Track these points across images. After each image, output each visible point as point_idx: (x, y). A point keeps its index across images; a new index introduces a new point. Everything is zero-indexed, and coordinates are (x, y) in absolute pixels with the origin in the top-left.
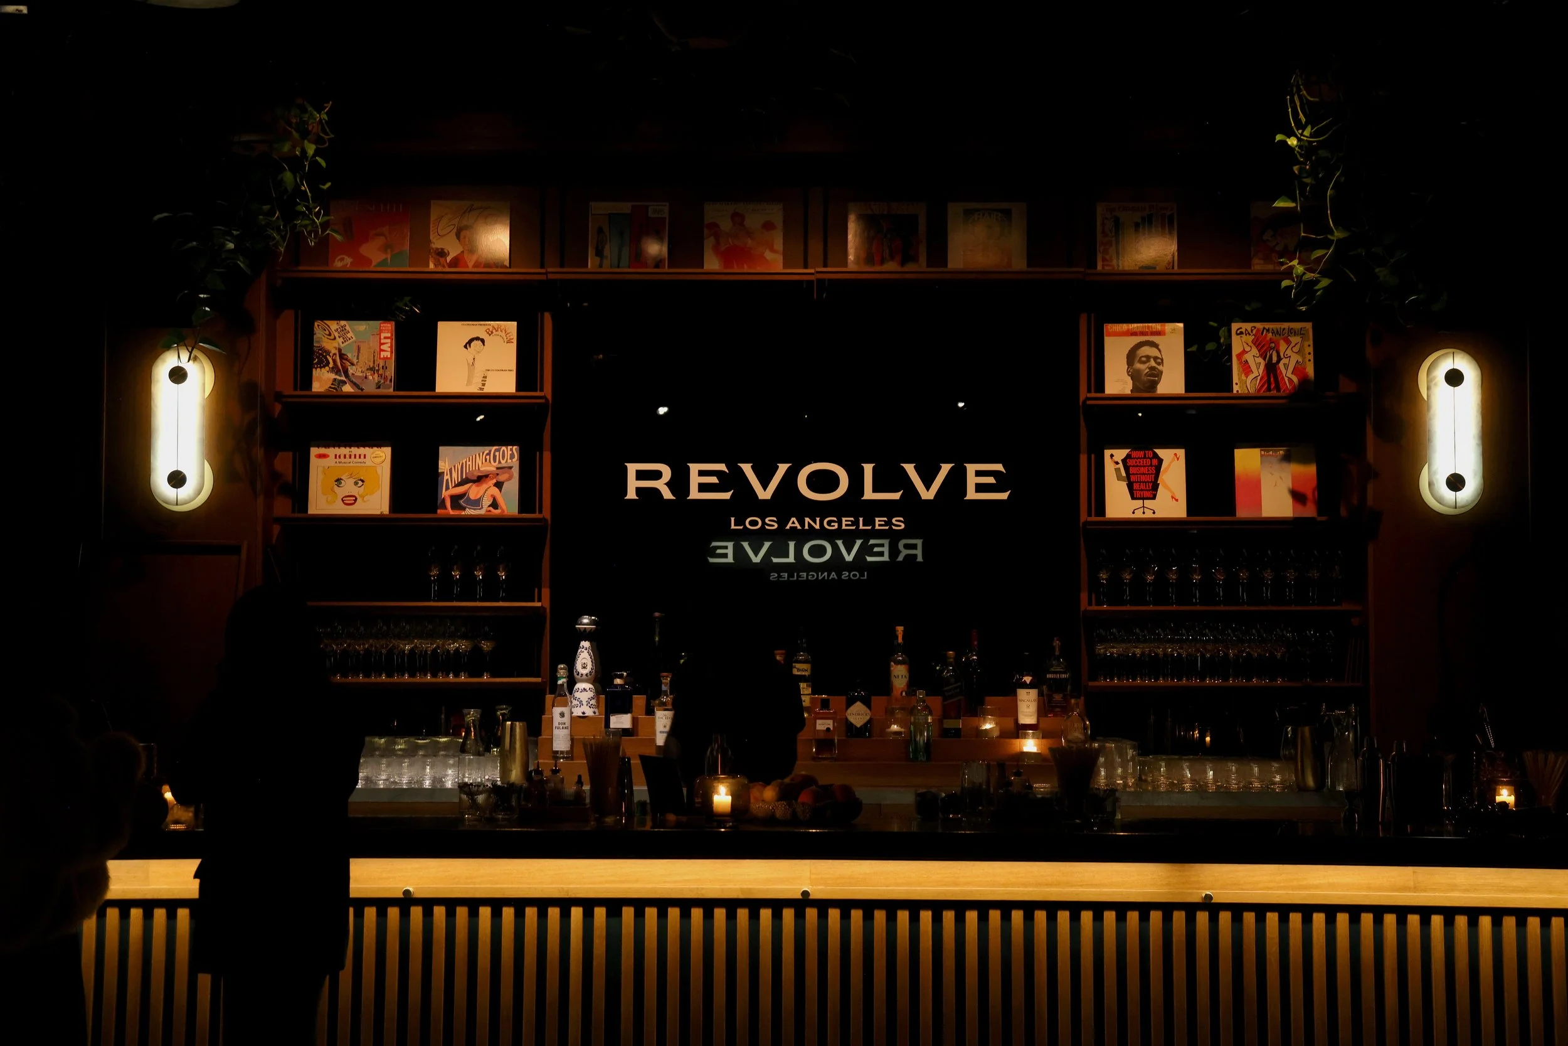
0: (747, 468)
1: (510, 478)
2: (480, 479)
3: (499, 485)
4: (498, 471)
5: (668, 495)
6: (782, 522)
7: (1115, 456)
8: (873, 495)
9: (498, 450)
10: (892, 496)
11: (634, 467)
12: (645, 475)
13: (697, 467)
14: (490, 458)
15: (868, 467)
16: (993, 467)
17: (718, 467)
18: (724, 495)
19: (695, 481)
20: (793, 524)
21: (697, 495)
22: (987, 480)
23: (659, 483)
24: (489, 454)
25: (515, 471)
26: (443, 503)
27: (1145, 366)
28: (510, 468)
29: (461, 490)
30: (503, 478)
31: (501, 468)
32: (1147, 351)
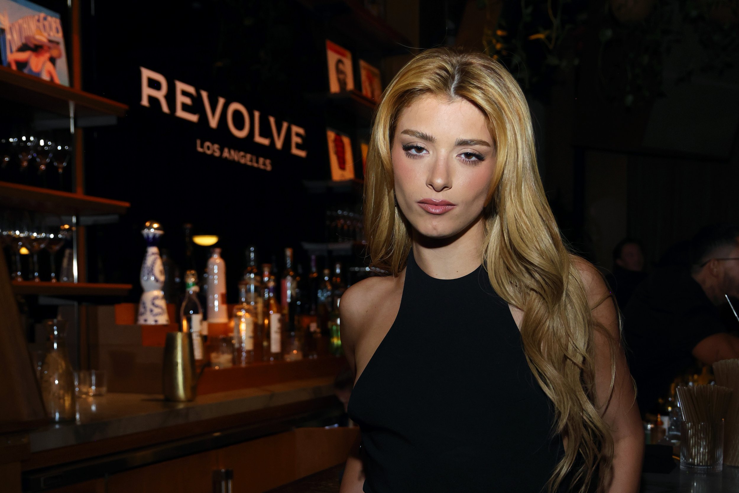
0: (205, 96)
2: (37, 48)
3: (53, 60)
4: (50, 45)
5: (165, 109)
6: (222, 151)
7: (331, 135)
8: (258, 139)
9: (45, 19)
10: (266, 142)
11: (146, 74)
12: (154, 84)
13: (180, 86)
14: (41, 25)
15: (257, 114)
16: (301, 131)
17: (191, 90)
18: (194, 118)
19: (180, 99)
20: (226, 154)
21: (180, 113)
22: (299, 140)
23: (160, 95)
24: (38, 21)
25: (62, 47)
26: (9, 65)
27: (342, 76)
28: (58, 43)
29: (23, 56)
30: (54, 53)
31: (50, 41)
32: (341, 66)
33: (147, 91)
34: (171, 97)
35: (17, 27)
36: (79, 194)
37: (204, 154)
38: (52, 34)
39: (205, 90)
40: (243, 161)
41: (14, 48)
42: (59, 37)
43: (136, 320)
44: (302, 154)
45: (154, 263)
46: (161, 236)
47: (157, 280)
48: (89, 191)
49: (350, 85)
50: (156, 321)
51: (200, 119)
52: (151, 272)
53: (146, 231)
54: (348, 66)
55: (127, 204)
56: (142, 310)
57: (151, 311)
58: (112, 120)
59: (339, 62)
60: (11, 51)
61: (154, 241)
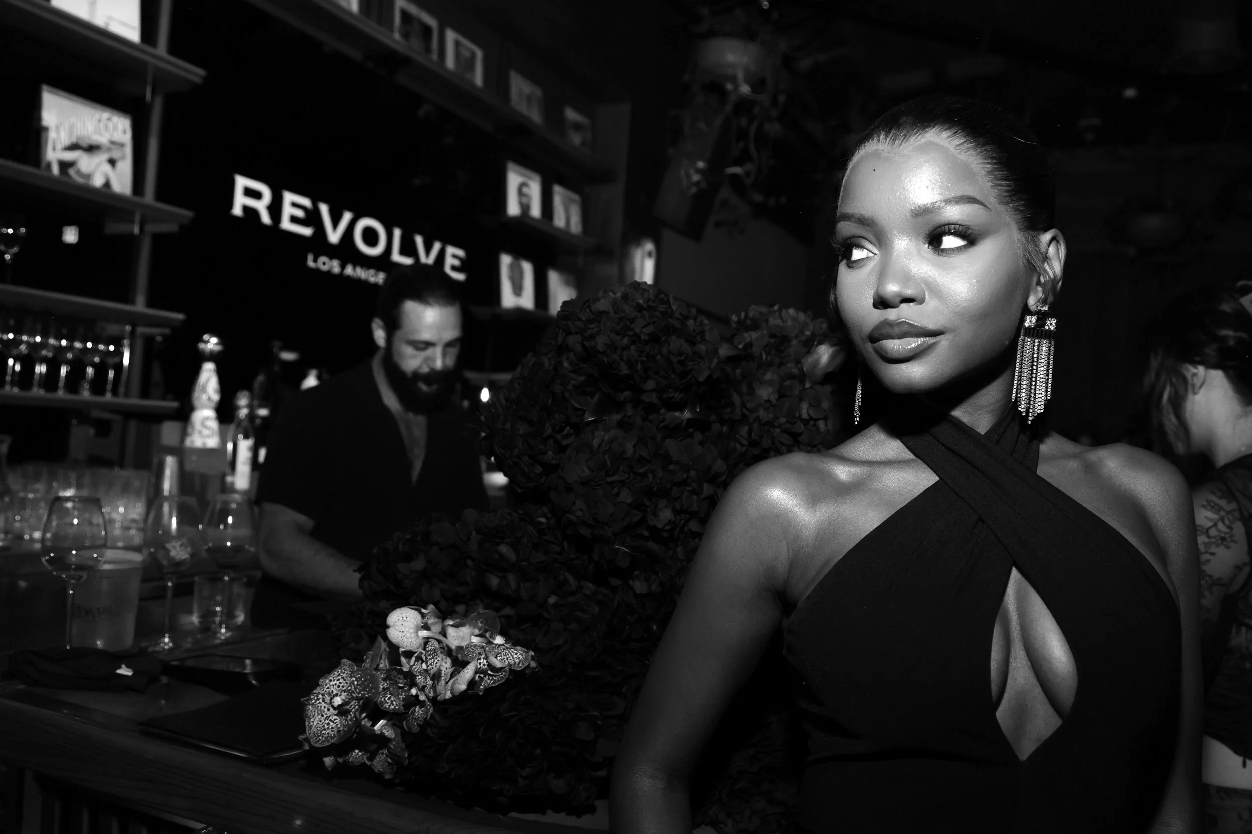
0: (324, 209)
1: (123, 157)
2: (91, 149)
3: (112, 162)
4: (112, 146)
5: (266, 219)
6: (343, 267)
7: (506, 260)
8: (396, 257)
9: (109, 119)
10: (408, 261)
11: (241, 182)
12: (250, 193)
13: (289, 197)
14: (102, 125)
15: (397, 233)
16: (461, 253)
17: (306, 202)
18: (307, 231)
19: (288, 211)
20: (349, 270)
21: (286, 225)
22: (456, 263)
23: (261, 206)
24: (100, 121)
25: (128, 150)
26: (49, 166)
27: (524, 200)
28: (122, 145)
29: (69, 156)
30: (115, 154)
31: (113, 143)
32: (525, 190)
33: (240, 201)
34: (275, 208)
35: (67, 126)
36: (140, 306)
37: (317, 271)
38: (116, 134)
39: (325, 201)
40: (372, 280)
41: (59, 146)
42: (126, 138)
43: (182, 440)
44: (460, 277)
45: (208, 381)
46: (219, 353)
47: (209, 399)
48: (151, 304)
49: (536, 211)
50: (204, 444)
51: (315, 234)
52: (204, 389)
53: (202, 346)
54: (535, 189)
55: (180, 316)
56: (190, 430)
57: (200, 432)
58: (173, 228)
59: (522, 185)
60: (54, 149)
61: (212, 357)
